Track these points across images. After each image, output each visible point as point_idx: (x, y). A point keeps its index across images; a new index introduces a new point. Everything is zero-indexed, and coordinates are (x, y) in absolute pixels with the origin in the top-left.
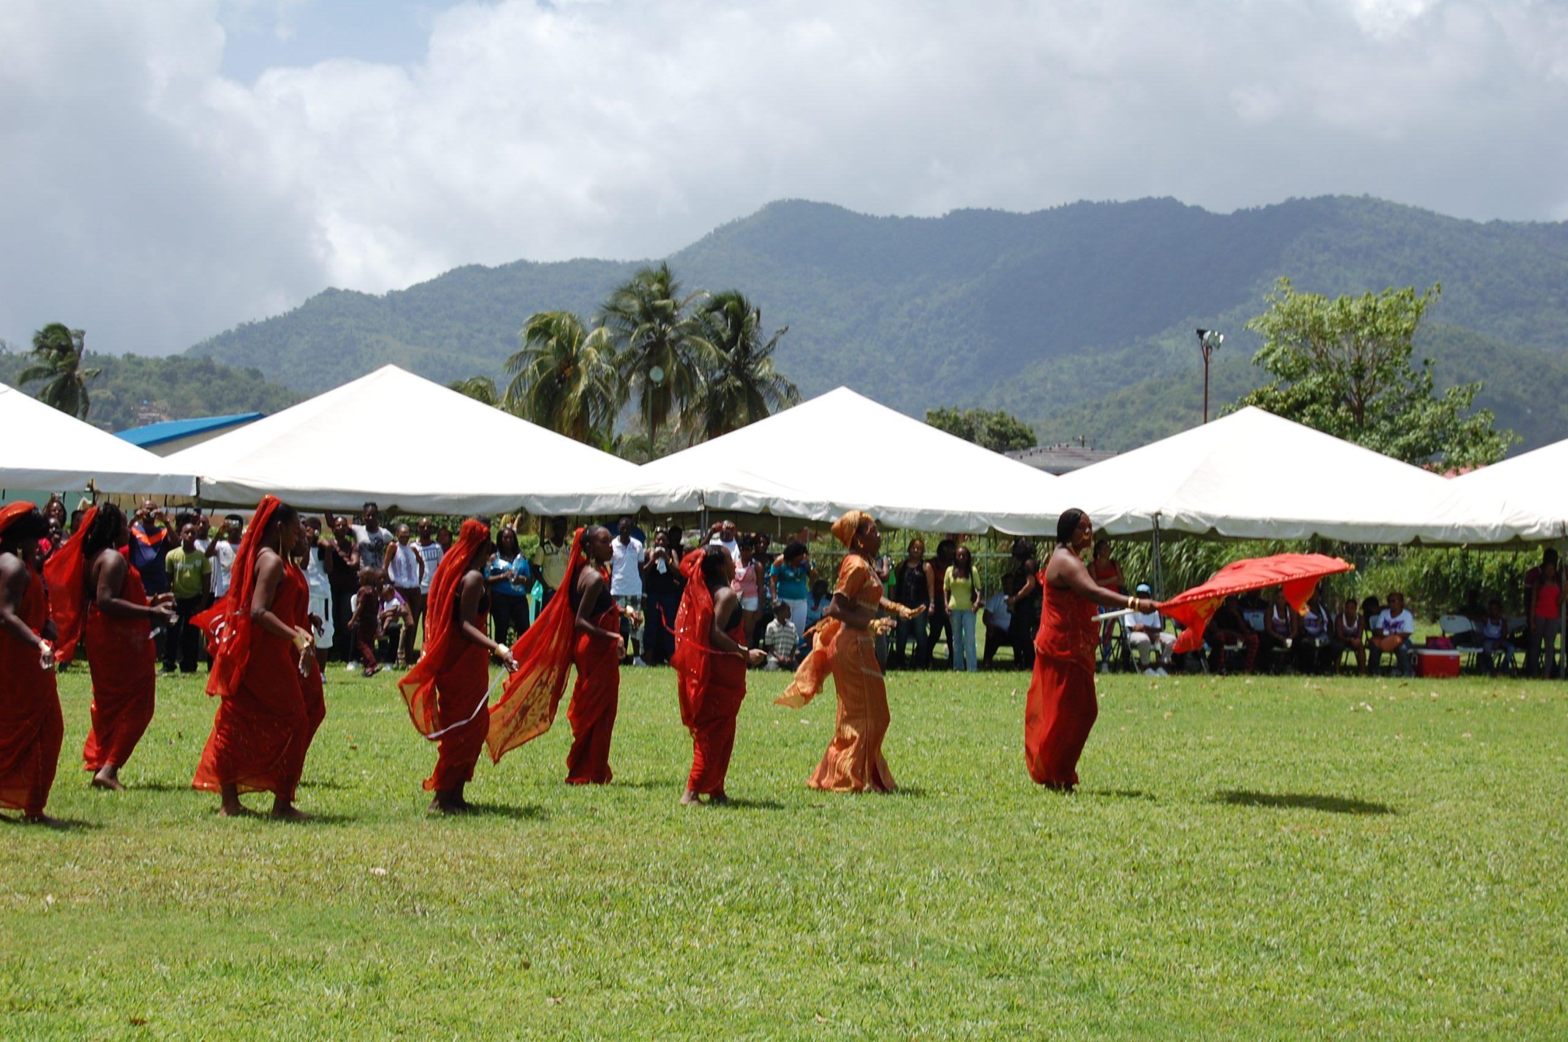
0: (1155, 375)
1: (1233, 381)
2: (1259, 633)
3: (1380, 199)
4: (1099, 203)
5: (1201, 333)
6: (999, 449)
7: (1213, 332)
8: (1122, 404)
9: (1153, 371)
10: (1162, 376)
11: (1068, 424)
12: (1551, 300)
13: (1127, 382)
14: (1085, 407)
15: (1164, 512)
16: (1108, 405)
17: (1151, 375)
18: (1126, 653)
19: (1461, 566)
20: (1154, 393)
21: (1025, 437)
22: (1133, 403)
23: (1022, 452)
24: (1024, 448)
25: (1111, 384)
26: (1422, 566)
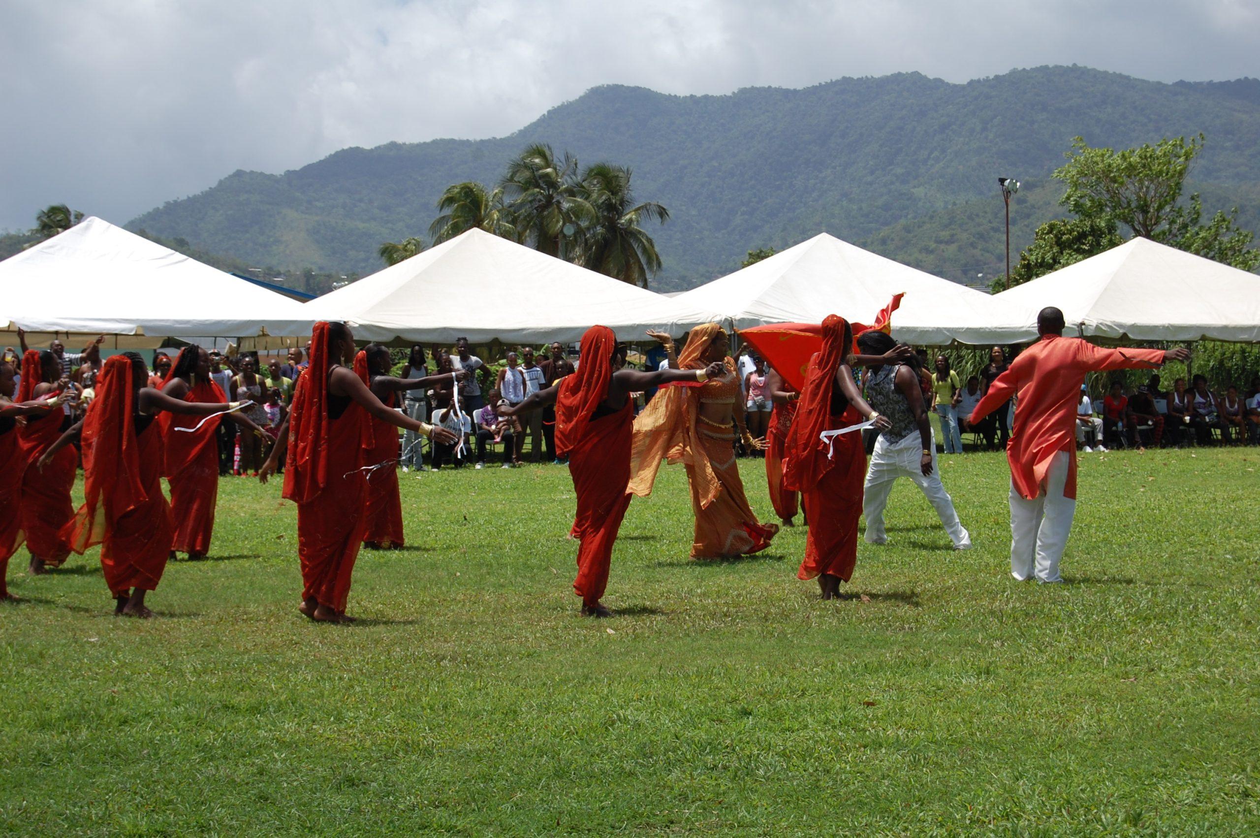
0: (909, 217)
1: (973, 220)
3: (1085, 67)
4: (858, 79)
8: (883, 241)
9: (908, 214)
10: (915, 218)
12: (1228, 144)
13: (886, 224)
16: (872, 243)
17: (906, 216)
20: (909, 232)
22: (892, 240)
25: (873, 225)
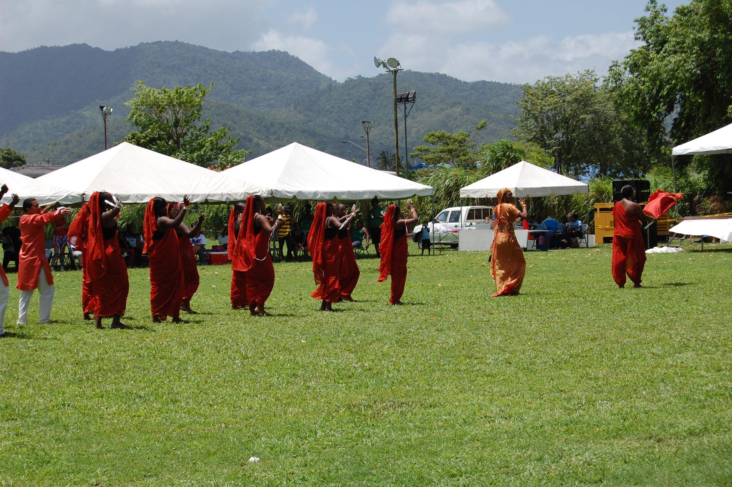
0: (82, 128)
1: (119, 130)
2: (135, 248)
3: (183, 42)
4: (51, 47)
5: (102, 108)
6: (7, 167)
7: (107, 107)
8: (66, 143)
9: (81, 127)
10: (85, 129)
11: (41, 153)
12: (264, 87)
13: (68, 132)
14: (49, 145)
15: (86, 193)
16: (60, 143)
17: (80, 128)
18: (73, 261)
19: (227, 212)
20: (81, 137)
21: (20, 160)
22: (72, 142)
23: (19, 167)
24: (20, 165)
25: (60, 133)
26: (210, 213)
